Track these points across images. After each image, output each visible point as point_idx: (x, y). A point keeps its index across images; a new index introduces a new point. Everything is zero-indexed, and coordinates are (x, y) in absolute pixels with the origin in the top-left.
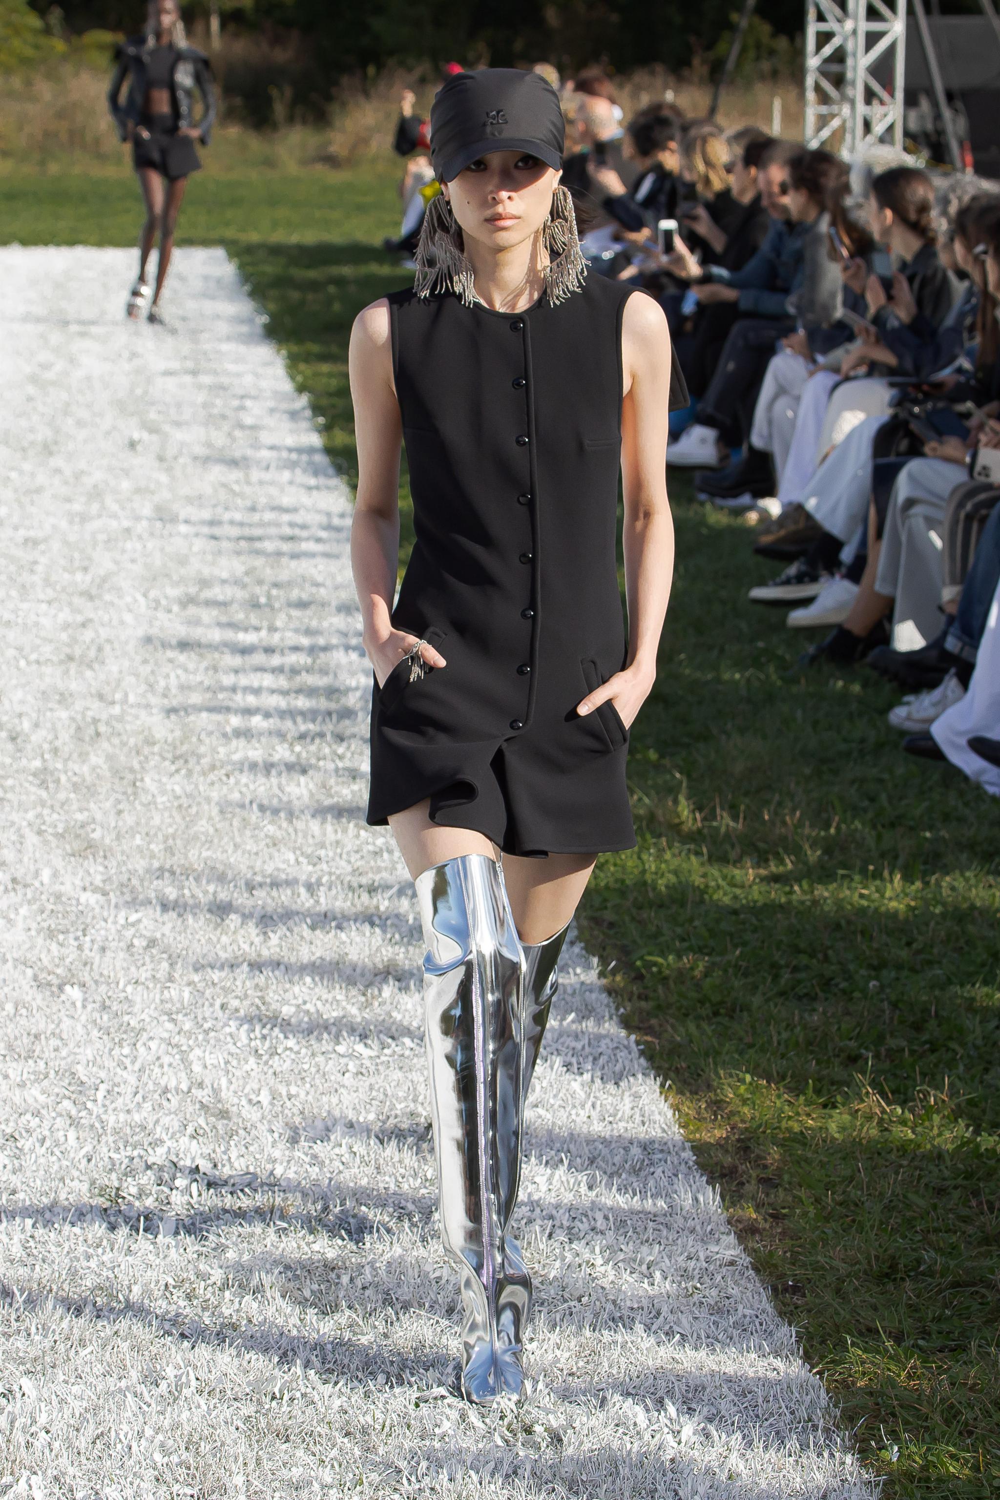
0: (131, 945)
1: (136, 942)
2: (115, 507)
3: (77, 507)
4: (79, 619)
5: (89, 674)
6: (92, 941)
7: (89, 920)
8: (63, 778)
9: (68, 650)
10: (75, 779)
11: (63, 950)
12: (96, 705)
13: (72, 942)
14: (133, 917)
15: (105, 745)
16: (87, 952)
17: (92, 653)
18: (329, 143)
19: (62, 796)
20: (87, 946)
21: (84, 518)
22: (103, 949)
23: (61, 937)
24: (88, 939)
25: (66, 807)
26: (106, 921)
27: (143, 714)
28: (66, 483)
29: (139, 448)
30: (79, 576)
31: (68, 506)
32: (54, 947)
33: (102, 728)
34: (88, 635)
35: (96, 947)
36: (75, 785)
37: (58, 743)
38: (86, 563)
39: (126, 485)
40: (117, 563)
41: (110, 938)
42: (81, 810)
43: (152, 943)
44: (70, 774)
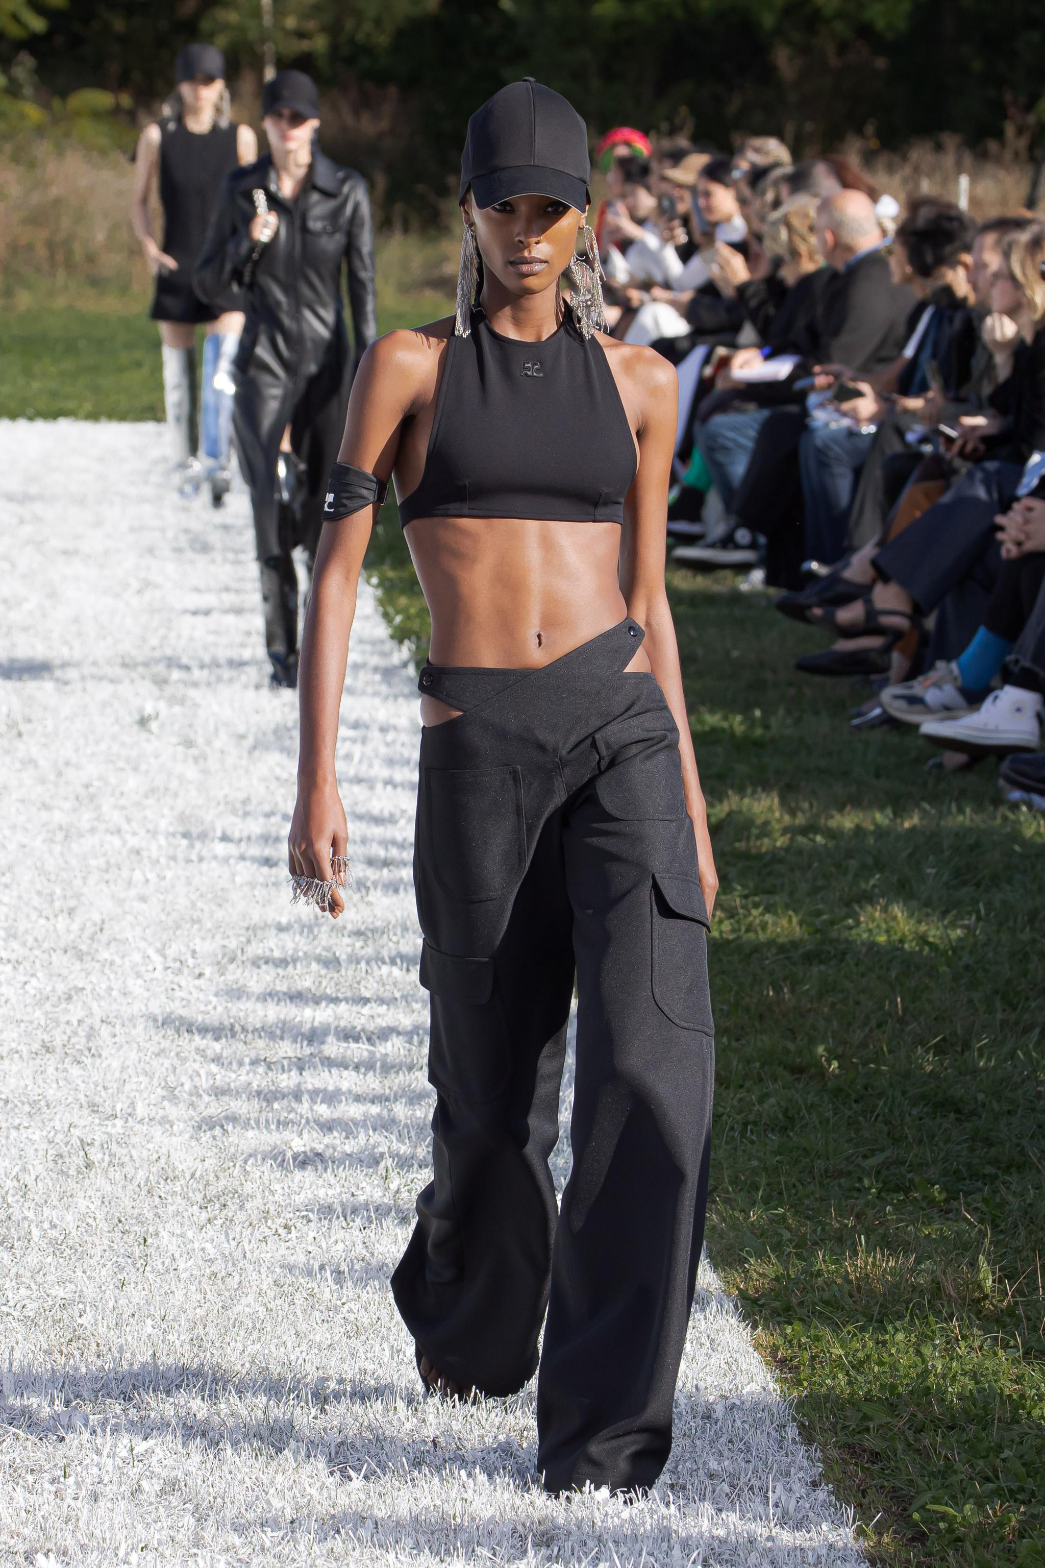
0: (137, 1490)
1: (145, 1484)
2: (116, 817)
3: (58, 817)
4: (61, 988)
5: (75, 1071)
6: (77, 1483)
7: (71, 1453)
8: (36, 1233)
9: (42, 1035)
10: (54, 1233)
11: (33, 1498)
12: (85, 1119)
13: (47, 1485)
14: (141, 1446)
15: (101, 1181)
16: (69, 1500)
17: (80, 1041)
18: (445, 258)
19: (33, 1259)
20: (70, 1492)
21: (69, 834)
22: (95, 1497)
23: (30, 1478)
24: (71, 1480)
25: (39, 1278)
26: (98, 1452)
27: (157, 1131)
28: (43, 781)
29: (154, 726)
30: (61, 923)
31: (44, 815)
32: (20, 1495)
33: (95, 1155)
34: (76, 1012)
35: (83, 1493)
36: (53, 1242)
37: (29, 1180)
38: (72, 903)
39: (132, 782)
40: (120, 902)
41: (106, 1479)
42: (61, 1282)
43: (171, 1486)
44: (46, 1225)
